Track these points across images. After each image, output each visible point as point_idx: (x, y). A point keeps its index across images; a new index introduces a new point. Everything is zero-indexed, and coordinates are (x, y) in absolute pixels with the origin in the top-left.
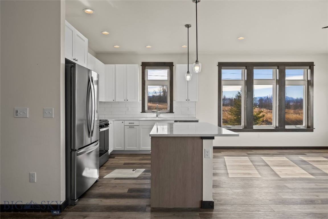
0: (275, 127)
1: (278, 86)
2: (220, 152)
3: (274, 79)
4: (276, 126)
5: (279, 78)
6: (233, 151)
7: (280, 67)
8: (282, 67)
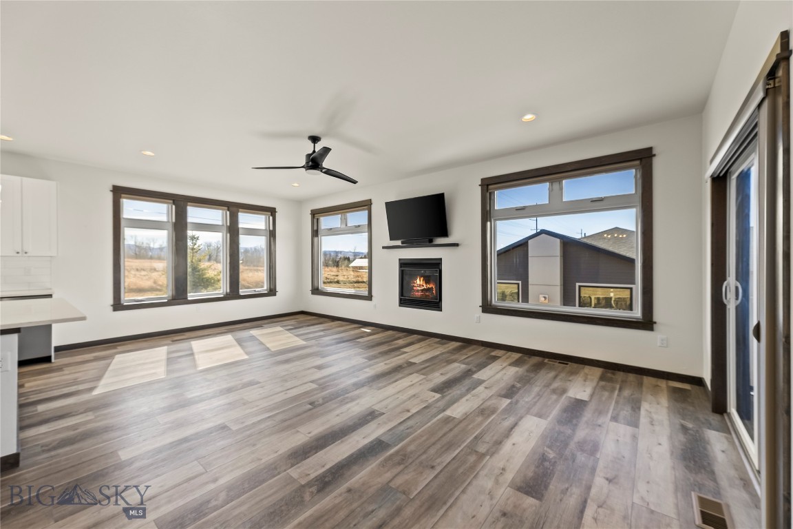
0: (225, 293)
1: (228, 235)
2: (115, 347)
3: (223, 226)
4: (227, 292)
5: (230, 223)
6: (146, 341)
7: (231, 208)
8: (234, 209)
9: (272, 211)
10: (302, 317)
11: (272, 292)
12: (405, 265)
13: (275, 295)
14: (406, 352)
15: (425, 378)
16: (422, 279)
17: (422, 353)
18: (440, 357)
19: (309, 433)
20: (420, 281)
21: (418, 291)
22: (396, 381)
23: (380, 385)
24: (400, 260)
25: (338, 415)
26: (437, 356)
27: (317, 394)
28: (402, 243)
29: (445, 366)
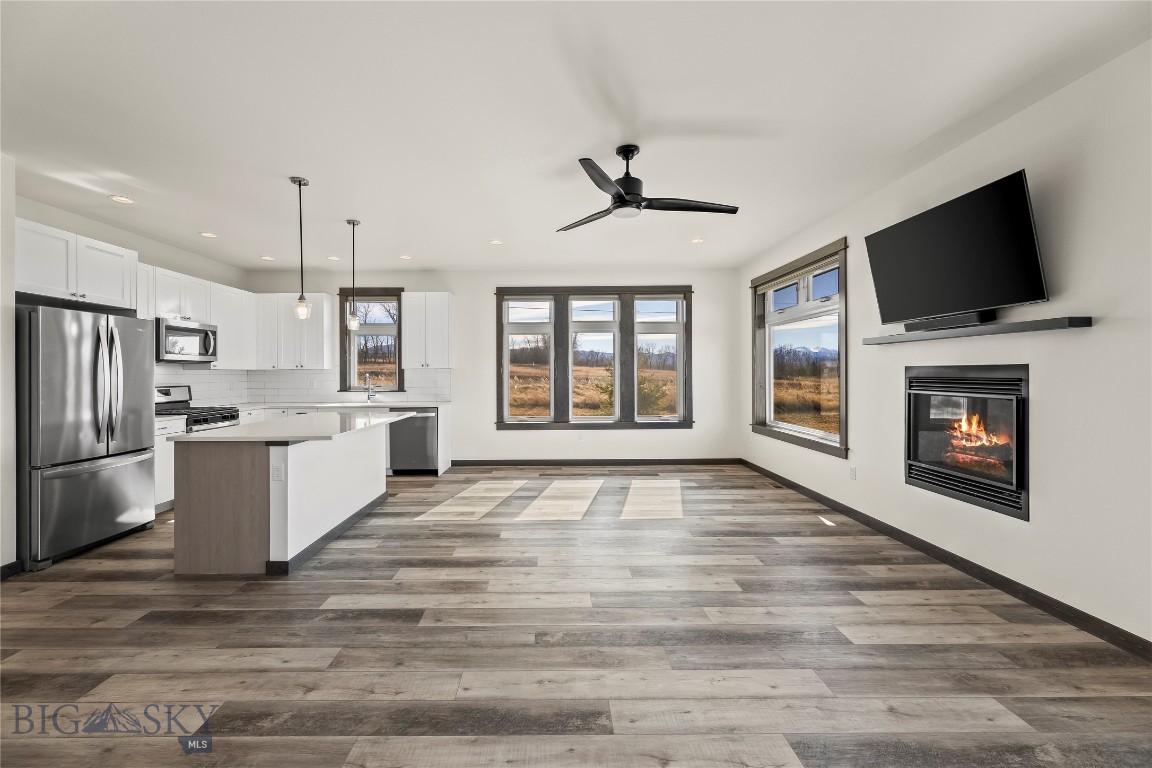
3: (614, 321)
4: (618, 417)
5: (621, 318)
7: (622, 297)
8: (626, 296)
9: (686, 292)
10: (729, 470)
11: (687, 423)
12: (920, 382)
13: (690, 427)
14: (859, 603)
15: (822, 697)
16: (975, 420)
17: (903, 623)
18: (954, 657)
19: (466, 689)
20: (970, 423)
21: (964, 450)
22: (736, 667)
23: (694, 659)
24: (907, 369)
25: (540, 682)
26: (947, 649)
27: (572, 620)
28: (909, 328)
29: (938, 690)
